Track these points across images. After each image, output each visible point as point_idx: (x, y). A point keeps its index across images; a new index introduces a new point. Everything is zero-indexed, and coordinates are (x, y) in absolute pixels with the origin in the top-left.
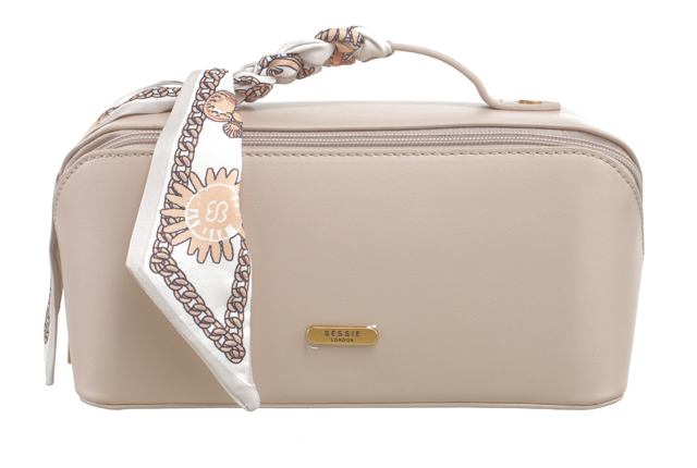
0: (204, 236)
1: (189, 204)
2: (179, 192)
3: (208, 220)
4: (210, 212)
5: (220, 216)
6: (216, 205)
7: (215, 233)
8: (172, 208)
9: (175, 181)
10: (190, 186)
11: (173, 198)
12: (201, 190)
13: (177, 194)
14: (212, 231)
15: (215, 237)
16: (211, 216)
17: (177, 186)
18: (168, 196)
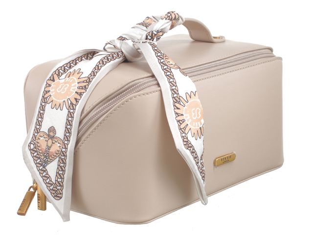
0: (194, 126)
1: (184, 112)
2: (178, 107)
3: (194, 118)
4: (193, 114)
5: (198, 116)
6: (195, 110)
7: (198, 124)
8: (179, 116)
9: (175, 102)
10: (182, 103)
11: (177, 111)
12: (186, 104)
13: (178, 108)
14: (196, 123)
15: (198, 126)
16: (195, 116)
17: (177, 104)
18: (175, 110)
